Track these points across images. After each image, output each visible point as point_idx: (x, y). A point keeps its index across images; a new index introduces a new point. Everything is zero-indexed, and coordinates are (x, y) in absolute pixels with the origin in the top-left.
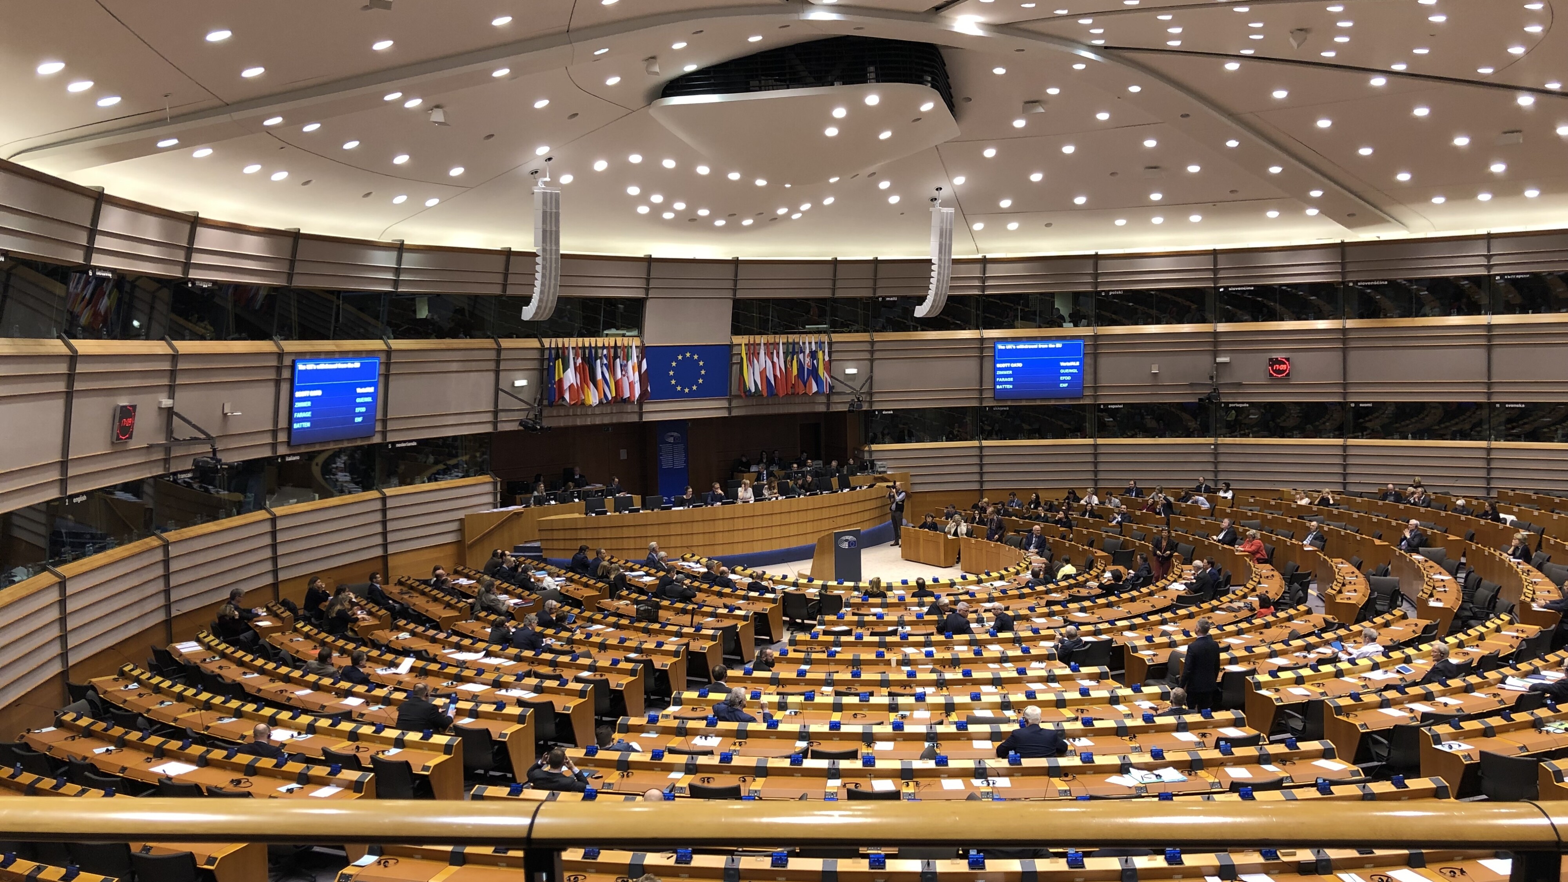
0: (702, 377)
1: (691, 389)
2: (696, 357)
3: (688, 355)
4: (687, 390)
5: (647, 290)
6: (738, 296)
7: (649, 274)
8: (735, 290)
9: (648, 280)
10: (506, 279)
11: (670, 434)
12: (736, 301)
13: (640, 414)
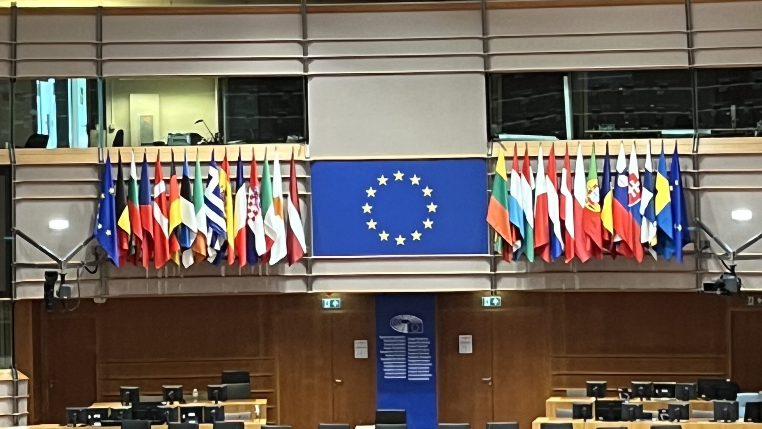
0: (432, 216)
1: (409, 238)
2: (415, 180)
3: (399, 176)
4: (400, 240)
5: (305, 62)
6: (493, 69)
7: (305, 36)
8: (486, 58)
9: (304, 45)
10: (14, 53)
11: (400, 317)
12: (488, 76)
13: (309, 281)
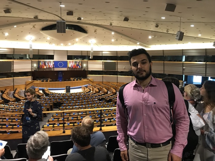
2: (62, 63)
5: (54, 54)
8: (67, 54)
11: (60, 72)
12: (68, 56)
13: (54, 70)
